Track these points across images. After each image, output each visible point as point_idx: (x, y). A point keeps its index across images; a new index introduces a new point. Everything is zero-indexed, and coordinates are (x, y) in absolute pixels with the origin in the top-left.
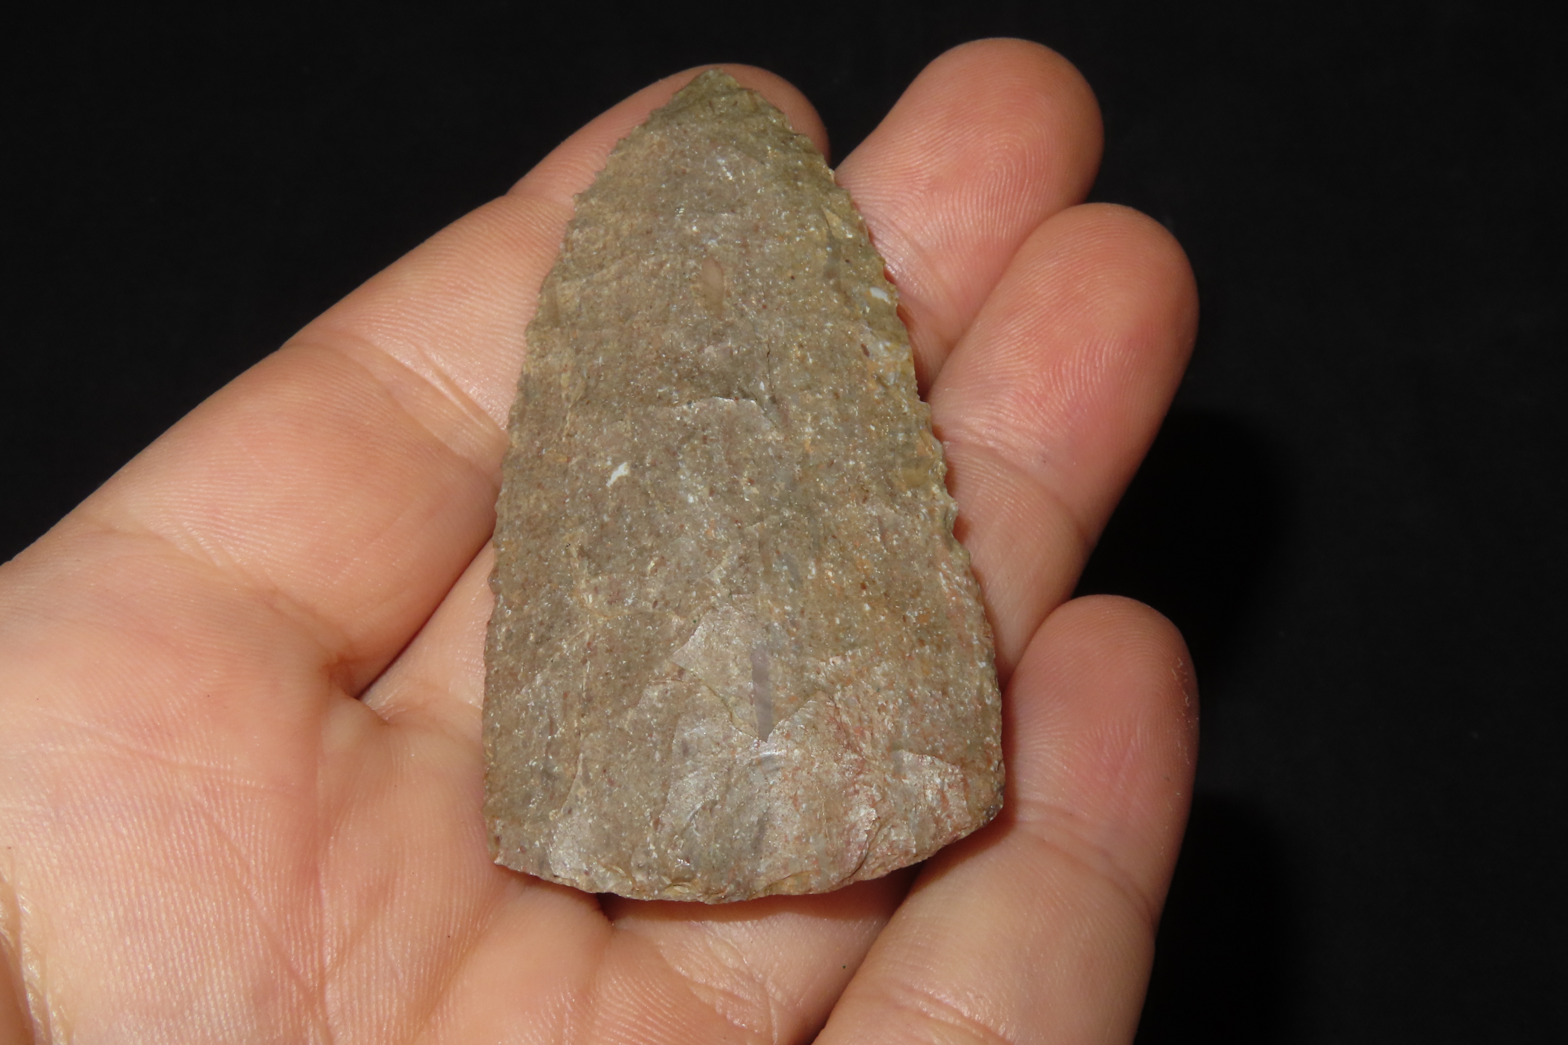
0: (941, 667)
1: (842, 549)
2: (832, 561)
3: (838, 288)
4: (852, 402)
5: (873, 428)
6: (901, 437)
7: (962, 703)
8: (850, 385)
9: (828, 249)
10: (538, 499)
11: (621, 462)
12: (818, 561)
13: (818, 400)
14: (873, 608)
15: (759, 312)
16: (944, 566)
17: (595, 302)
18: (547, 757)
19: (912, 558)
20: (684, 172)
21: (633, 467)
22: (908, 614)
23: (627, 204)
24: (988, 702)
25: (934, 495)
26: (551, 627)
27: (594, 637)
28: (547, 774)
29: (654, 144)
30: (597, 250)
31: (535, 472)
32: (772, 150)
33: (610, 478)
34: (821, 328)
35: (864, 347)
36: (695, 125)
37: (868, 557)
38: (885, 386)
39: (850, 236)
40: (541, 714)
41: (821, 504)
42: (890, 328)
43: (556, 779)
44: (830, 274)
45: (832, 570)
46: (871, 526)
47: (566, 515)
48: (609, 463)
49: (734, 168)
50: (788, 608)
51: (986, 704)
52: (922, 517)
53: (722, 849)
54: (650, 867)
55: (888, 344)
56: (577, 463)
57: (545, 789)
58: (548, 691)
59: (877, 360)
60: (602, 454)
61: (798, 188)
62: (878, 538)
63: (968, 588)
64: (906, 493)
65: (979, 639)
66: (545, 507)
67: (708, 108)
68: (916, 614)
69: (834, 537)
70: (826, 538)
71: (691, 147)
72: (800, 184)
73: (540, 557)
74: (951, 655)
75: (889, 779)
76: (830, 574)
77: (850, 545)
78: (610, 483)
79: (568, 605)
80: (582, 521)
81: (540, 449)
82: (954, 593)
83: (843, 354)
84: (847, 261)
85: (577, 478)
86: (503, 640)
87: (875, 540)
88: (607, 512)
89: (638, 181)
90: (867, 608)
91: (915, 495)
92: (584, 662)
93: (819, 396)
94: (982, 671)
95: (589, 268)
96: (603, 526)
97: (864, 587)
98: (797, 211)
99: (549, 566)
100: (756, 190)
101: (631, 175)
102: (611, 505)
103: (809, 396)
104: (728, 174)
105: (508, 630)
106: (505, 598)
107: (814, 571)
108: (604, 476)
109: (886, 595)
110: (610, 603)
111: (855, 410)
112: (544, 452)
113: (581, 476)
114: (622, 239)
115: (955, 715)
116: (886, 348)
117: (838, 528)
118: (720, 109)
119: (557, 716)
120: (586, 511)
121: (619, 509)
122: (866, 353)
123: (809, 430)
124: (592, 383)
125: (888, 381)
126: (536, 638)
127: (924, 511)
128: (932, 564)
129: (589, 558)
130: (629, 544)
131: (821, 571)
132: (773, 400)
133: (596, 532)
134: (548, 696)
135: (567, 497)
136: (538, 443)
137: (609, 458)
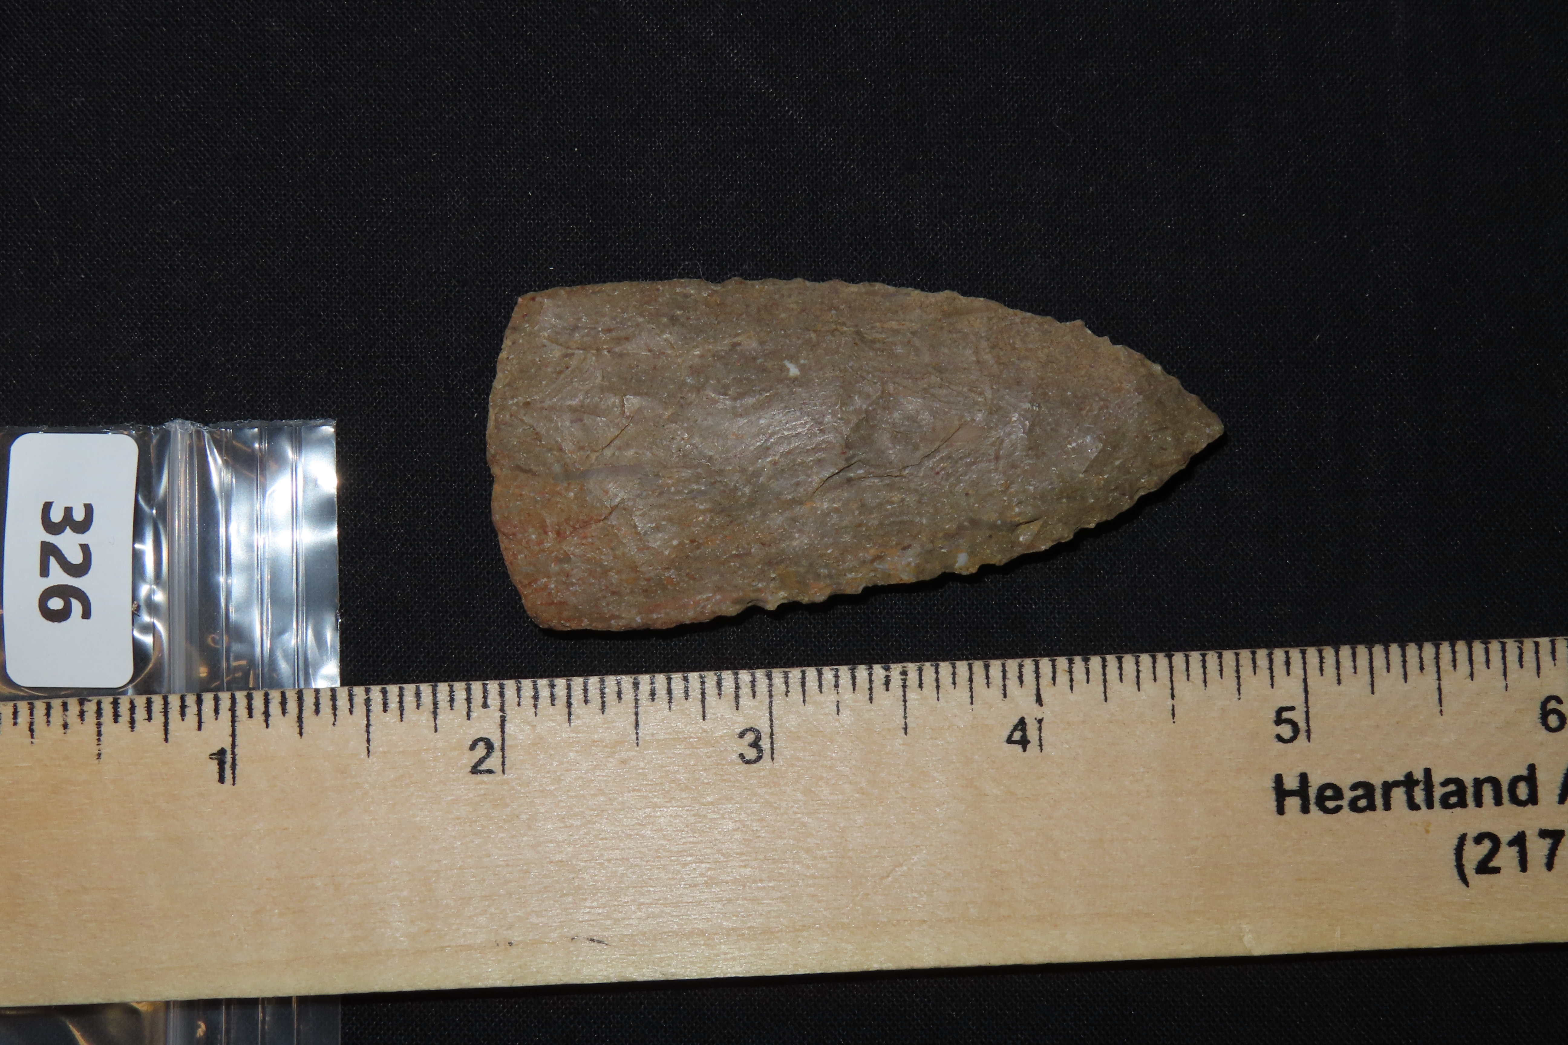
0: (632, 592)
1: (722, 527)
2: (712, 520)
3: (961, 528)
4: (854, 537)
5: (829, 551)
6: (823, 571)
7: (608, 605)
8: (870, 535)
9: (999, 522)
10: (793, 309)
11: (800, 371)
12: (711, 511)
13: (853, 513)
14: (675, 547)
15: (932, 469)
16: (718, 597)
17: (959, 344)
18: (587, 328)
19: (722, 575)
20: (1081, 410)
21: (795, 379)
22: (672, 571)
23: (1054, 365)
24: (613, 622)
25: (776, 593)
26: (683, 325)
27: (668, 356)
28: (575, 328)
29: (1121, 383)
30: (1014, 343)
31: (818, 306)
32: (1104, 479)
33: (791, 362)
34: (920, 515)
35: (909, 546)
36: (1136, 415)
37: (719, 545)
38: (873, 561)
39: (1021, 539)
40: (617, 323)
41: (758, 513)
42: (928, 566)
43: (570, 335)
44: (975, 523)
45: (704, 520)
46: (744, 548)
47: (771, 332)
48: (802, 362)
49: (1080, 450)
50: (673, 489)
51: (610, 620)
52: (754, 584)
53: (514, 446)
54: (505, 399)
55: (913, 564)
56: (811, 338)
57: (564, 328)
58: (632, 326)
59: (899, 556)
60: (811, 356)
61: (1059, 499)
62: (734, 552)
63: (703, 613)
64: (774, 572)
65: (658, 618)
66: (783, 315)
67: (1158, 427)
68: (673, 576)
69: (731, 522)
70: (729, 516)
71: (1110, 414)
72: (1064, 500)
73: (741, 315)
74: (641, 599)
75: (553, 555)
76: (701, 518)
77: (727, 532)
78: (786, 363)
79: (697, 337)
80: (762, 343)
81: (837, 309)
82: (697, 604)
83: (899, 532)
84: (990, 536)
85: (798, 338)
86: (685, 292)
87: (733, 550)
88: (766, 361)
89: (1083, 372)
90: (675, 543)
91: (773, 579)
92: (650, 351)
93: (857, 513)
94: (634, 620)
95: (996, 338)
96: (754, 359)
97: (692, 541)
98: (1035, 498)
99: (732, 321)
100: (1055, 466)
101: (1092, 367)
102: (769, 365)
103: (856, 506)
104: (1074, 445)
105: (691, 295)
106: (716, 291)
107: (701, 507)
108: (793, 359)
109: (688, 557)
110: (691, 367)
111: (847, 538)
112: (834, 312)
113: (800, 342)
114: (1017, 362)
115: (598, 599)
116: (909, 564)
117: (739, 525)
118: (1156, 437)
119: (614, 334)
120: (770, 346)
121: (764, 370)
122: (904, 549)
123: (825, 505)
124: (877, 345)
125: (879, 564)
126: (678, 315)
127: (760, 585)
128: (719, 589)
129: (730, 350)
130: (734, 379)
131: (703, 512)
132: (849, 480)
133: (750, 353)
134: (629, 327)
135: (785, 331)
136: (842, 307)
137: (806, 362)
